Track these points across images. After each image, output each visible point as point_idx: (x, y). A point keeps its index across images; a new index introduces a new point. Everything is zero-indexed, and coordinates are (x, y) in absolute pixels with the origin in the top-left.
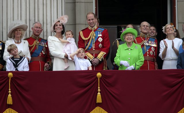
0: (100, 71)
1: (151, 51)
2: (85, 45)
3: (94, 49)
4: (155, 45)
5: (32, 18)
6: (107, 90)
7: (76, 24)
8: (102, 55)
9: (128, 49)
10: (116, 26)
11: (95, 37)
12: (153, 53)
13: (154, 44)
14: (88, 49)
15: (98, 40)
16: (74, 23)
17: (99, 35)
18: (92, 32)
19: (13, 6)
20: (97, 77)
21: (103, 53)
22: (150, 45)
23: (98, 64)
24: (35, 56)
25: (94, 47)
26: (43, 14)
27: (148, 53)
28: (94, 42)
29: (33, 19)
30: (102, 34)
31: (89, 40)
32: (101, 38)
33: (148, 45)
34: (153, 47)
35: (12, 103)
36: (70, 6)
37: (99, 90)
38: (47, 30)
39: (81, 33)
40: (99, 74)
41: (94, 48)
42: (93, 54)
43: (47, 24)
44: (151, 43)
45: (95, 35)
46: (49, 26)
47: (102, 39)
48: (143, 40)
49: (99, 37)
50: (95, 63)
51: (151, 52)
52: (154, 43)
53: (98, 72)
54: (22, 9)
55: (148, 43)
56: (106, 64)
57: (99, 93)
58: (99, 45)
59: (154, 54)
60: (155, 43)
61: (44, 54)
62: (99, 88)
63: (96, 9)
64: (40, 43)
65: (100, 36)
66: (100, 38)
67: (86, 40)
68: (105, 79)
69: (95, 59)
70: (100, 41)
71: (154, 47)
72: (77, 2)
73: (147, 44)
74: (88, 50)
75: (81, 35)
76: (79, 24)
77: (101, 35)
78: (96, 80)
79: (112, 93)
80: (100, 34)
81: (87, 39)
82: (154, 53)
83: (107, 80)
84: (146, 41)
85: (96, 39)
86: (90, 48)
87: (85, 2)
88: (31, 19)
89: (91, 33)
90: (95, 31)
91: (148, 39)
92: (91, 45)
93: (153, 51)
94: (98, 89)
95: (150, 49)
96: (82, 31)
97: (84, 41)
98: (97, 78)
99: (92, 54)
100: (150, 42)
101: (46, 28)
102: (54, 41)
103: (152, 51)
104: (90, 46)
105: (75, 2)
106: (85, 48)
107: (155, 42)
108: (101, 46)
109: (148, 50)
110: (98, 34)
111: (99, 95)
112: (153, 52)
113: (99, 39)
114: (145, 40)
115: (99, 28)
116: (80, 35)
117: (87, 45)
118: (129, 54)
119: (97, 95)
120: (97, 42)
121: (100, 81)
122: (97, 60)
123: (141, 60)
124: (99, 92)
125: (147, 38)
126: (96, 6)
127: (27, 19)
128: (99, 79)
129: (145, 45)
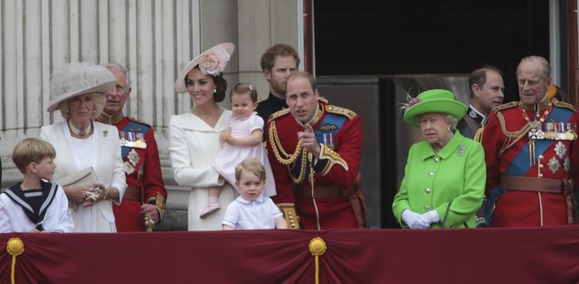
1: (554, 158)
4: (569, 136)
9: (432, 157)
12: (559, 165)
13: (566, 130)
20: (310, 253)
22: (551, 135)
27: (541, 166)
33: (545, 139)
34: (560, 143)
44: (553, 130)
48: (527, 119)
51: (553, 162)
52: (565, 127)
55: (544, 129)
59: (562, 166)
60: (569, 127)
61: (129, 172)
71: (563, 141)
73: (541, 135)
78: (307, 264)
82: (565, 164)
84: (537, 123)
91: (547, 113)
93: (561, 156)
98: (310, 256)
100: (550, 126)
102: (189, 132)
103: (557, 157)
107: (569, 124)
109: (541, 157)
112: (562, 162)
114: (532, 120)
118: (432, 174)
125: (542, 113)
128: (319, 259)
129: (534, 137)
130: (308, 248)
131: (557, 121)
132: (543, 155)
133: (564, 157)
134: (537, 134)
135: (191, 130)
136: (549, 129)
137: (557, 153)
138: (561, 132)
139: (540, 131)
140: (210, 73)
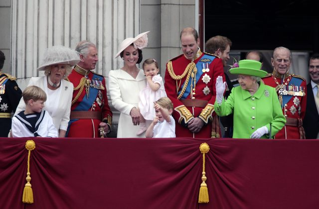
0: (207, 139)
1: (293, 106)
2: (178, 90)
3: (194, 98)
4: (301, 94)
5: (75, 34)
7: (161, 47)
8: (209, 111)
9: (250, 98)
10: (239, 53)
11: (197, 74)
12: (296, 110)
13: (299, 90)
14: (183, 97)
15: (203, 79)
16: (157, 45)
17: (204, 71)
18: (190, 64)
19: (39, 9)
20: (200, 152)
21: (211, 108)
22: (291, 93)
23: (201, 127)
24: (84, 110)
25: (194, 93)
26: (97, 27)
27: (286, 110)
28: (193, 84)
29: (78, 35)
30: (210, 67)
31: (184, 79)
32: (209, 76)
33: (288, 95)
34: (296, 98)
36: (150, 11)
37: (204, 177)
38: (103, 58)
39: (170, 64)
40: (204, 147)
41: (194, 96)
42: (192, 107)
43: (104, 46)
44: (292, 90)
45: (196, 70)
46: (108, 50)
47: (210, 79)
48: (277, 83)
49: (204, 74)
50: (196, 126)
51: (293, 108)
52: (299, 89)
53: (203, 142)
54: (55, 16)
55: (287, 89)
56: (218, 128)
57: (204, 184)
58: (204, 91)
59: (298, 111)
60: (301, 89)
61: (100, 104)
62: (204, 173)
63: (201, 18)
65: (206, 72)
66: (206, 75)
67: (179, 81)
68: (216, 156)
69: (196, 119)
70: (207, 82)
71: (298, 97)
72: (165, 4)
73: (285, 92)
74: (183, 99)
75: (169, 69)
76: (168, 47)
77: (208, 70)
78: (198, 158)
79: (230, 184)
80: (206, 68)
81: (180, 77)
82: (299, 109)
83: (219, 158)
84: (283, 86)
85: (198, 78)
86: (186, 95)
87: (179, 5)
88: (72, 36)
89: (189, 66)
90: (196, 62)
91: (288, 80)
92: (188, 90)
93: (297, 105)
94: (202, 175)
96: (172, 60)
97: (174, 81)
98: (200, 154)
100: (290, 87)
101: (103, 53)
102: (120, 80)
103: (295, 106)
104: (186, 92)
105: (161, 4)
106: (178, 95)
107: (301, 87)
108: (207, 91)
109: (286, 105)
110: (203, 68)
111: (203, 186)
112: (297, 108)
113: (203, 77)
114: (280, 84)
115: (205, 56)
116: (167, 70)
117: (180, 89)
118: (253, 108)
119: (200, 187)
120: (200, 83)
121: (205, 159)
122: (200, 120)
124: (204, 182)
125: (286, 80)
126: (201, 12)
127: (65, 35)
128: (205, 155)
129: (281, 94)
130: (199, 149)
131: (294, 85)
132: (287, 104)
133: (298, 105)
134: (283, 92)
135: (121, 79)
136: (290, 89)
137: (295, 103)
138: (296, 91)
139: (285, 90)
140: (140, 48)
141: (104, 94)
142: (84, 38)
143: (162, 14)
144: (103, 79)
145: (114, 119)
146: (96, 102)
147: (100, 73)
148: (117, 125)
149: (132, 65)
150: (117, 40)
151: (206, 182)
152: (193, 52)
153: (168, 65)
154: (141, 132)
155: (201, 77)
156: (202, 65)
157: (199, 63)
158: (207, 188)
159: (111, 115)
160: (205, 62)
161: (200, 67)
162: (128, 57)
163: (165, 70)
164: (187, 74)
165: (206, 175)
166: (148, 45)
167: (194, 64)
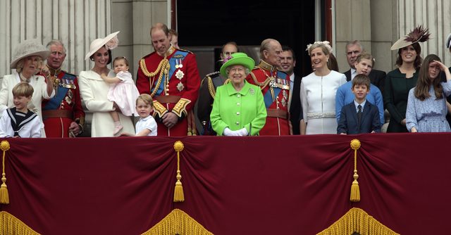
1: (283, 99)
2: (151, 87)
3: (168, 94)
4: (287, 87)
5: (47, 34)
6: (195, 175)
7: (133, 45)
8: (182, 105)
9: (235, 94)
10: (213, 49)
11: (170, 70)
12: (285, 103)
14: (156, 94)
15: (176, 75)
16: (129, 42)
17: (177, 67)
18: (163, 60)
19: (11, 9)
20: (174, 150)
21: (184, 102)
23: (174, 123)
24: (52, 109)
25: (168, 90)
26: (69, 25)
27: (278, 102)
28: (166, 80)
29: (50, 34)
30: (183, 64)
31: (157, 76)
32: (182, 72)
33: (278, 87)
34: (284, 91)
35: (8, 202)
36: (122, 8)
37: (179, 176)
38: (76, 56)
39: (143, 62)
40: (179, 145)
41: (168, 92)
42: (166, 104)
43: (76, 45)
44: (281, 83)
45: (168, 66)
46: (80, 48)
47: (183, 74)
48: (267, 75)
49: (177, 70)
50: (170, 121)
51: (283, 101)
53: (177, 140)
54: (27, 16)
55: (277, 82)
57: (179, 183)
58: (178, 86)
61: (69, 103)
62: (178, 171)
63: (173, 14)
64: (62, 82)
65: (179, 68)
66: (179, 71)
67: (152, 78)
68: (191, 154)
69: (170, 114)
70: (180, 78)
71: (286, 90)
72: (136, 1)
73: (275, 85)
74: (157, 96)
75: (142, 66)
76: (140, 44)
77: (181, 66)
78: (173, 156)
79: (205, 182)
80: (179, 64)
81: (153, 74)
83: (195, 156)
85: (172, 74)
86: (160, 92)
87: (151, 1)
88: (44, 35)
89: (161, 62)
90: (169, 58)
92: (161, 87)
93: (286, 98)
94: (176, 174)
95: (281, 95)
96: (145, 58)
97: (148, 78)
98: (174, 152)
99: (164, 105)
100: (279, 80)
104: (159, 89)
105: (132, 1)
106: (151, 92)
108: (181, 87)
109: (278, 97)
110: (176, 64)
111: (178, 185)
113: (177, 73)
114: (270, 76)
115: (178, 52)
116: (140, 67)
117: (154, 86)
118: (238, 104)
119: (175, 185)
120: (174, 80)
121: (180, 157)
122: (173, 115)
123: (262, 116)
124: (179, 180)
125: (274, 72)
126: (173, 8)
127: (37, 35)
128: (180, 154)
129: (272, 86)
130: (173, 147)
131: (282, 78)
135: (92, 80)
138: (284, 84)
139: (275, 83)
140: (111, 49)
141: (76, 93)
142: (56, 37)
143: (134, 11)
144: (75, 79)
145: (87, 118)
146: (65, 100)
147: (73, 72)
148: (90, 124)
149: (104, 66)
150: (89, 39)
151: (181, 181)
152: (166, 47)
153: (141, 63)
154: (117, 131)
155: (175, 73)
156: (175, 61)
157: (172, 59)
158: (181, 187)
159: (84, 115)
160: (178, 58)
161: (173, 63)
162: (99, 58)
163: (138, 68)
164: (160, 71)
165: (181, 174)
166: (120, 42)
167: (167, 60)
